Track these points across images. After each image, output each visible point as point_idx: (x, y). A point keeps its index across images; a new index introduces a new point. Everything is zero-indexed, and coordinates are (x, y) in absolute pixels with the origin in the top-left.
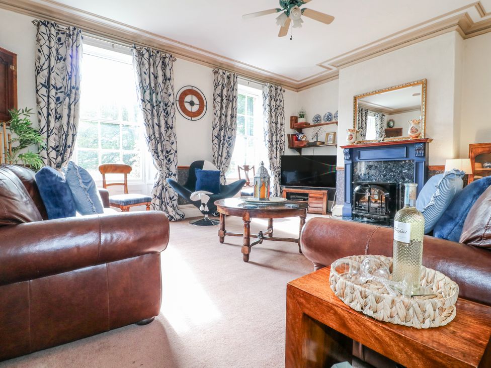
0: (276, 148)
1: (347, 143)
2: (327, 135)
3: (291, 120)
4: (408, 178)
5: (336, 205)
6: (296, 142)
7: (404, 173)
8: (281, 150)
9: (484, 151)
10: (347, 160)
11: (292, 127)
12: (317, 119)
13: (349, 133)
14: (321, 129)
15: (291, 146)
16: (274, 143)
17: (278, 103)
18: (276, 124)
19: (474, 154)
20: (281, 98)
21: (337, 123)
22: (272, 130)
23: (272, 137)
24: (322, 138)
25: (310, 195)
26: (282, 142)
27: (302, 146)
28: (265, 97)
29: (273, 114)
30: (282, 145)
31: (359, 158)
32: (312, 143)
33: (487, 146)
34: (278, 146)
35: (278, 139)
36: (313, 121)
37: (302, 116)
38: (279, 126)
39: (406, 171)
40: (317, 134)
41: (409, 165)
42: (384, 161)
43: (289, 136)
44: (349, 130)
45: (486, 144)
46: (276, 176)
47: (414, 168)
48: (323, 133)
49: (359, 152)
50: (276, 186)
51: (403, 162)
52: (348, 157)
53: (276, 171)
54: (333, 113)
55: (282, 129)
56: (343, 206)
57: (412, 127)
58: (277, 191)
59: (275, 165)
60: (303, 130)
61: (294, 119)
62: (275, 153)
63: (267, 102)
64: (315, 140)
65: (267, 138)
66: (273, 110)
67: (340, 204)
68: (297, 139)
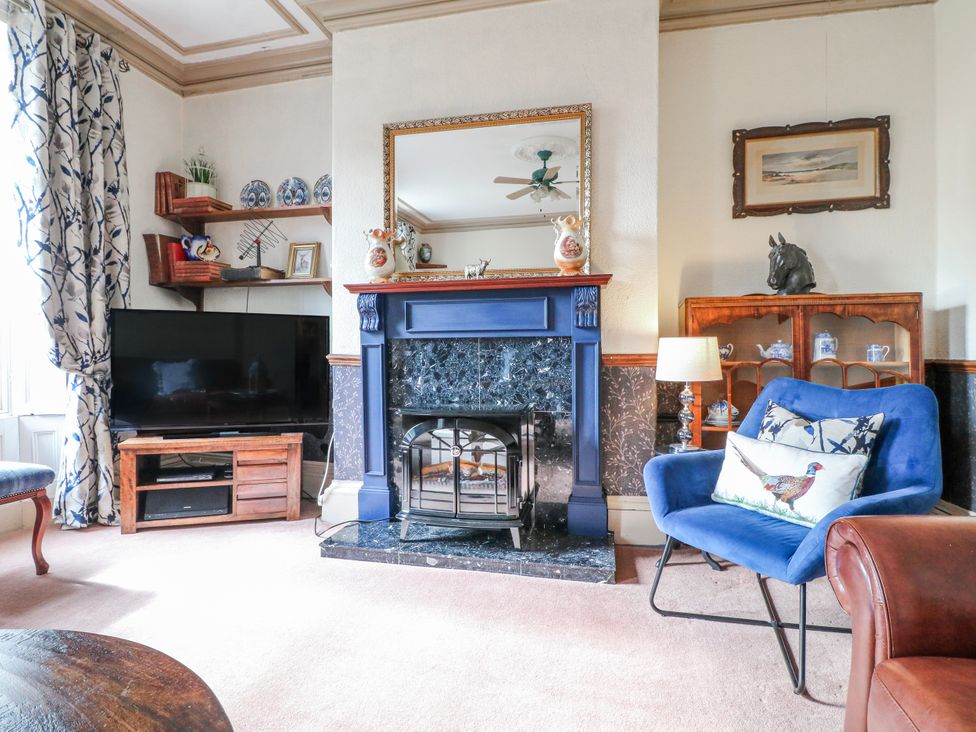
0: (89, 277)
1: (369, 275)
2: (293, 251)
3: (159, 186)
4: (552, 389)
5: (334, 483)
6: (182, 264)
7: (542, 375)
8: (111, 285)
9: (719, 317)
10: (368, 331)
11: (163, 211)
12: (257, 195)
13: (375, 243)
14: (271, 227)
15: (162, 278)
16: (75, 257)
17: (94, 101)
18: (86, 182)
19: (699, 324)
20: (110, 87)
21: (327, 212)
22: (64, 203)
23: (63, 232)
24: (274, 257)
25: (240, 457)
26: (116, 257)
27: (207, 278)
28: (20, 53)
29: (65, 139)
30: (117, 268)
31: (409, 326)
32: (243, 271)
33: (725, 305)
34: (97, 271)
35: (95, 243)
36: (243, 199)
37: (204, 176)
38: (98, 191)
39: (547, 369)
40: (258, 242)
41: (556, 351)
42: (484, 339)
43: (149, 239)
44: (376, 233)
45: (724, 300)
46: (90, 390)
47: (569, 360)
48: (278, 242)
49: (409, 307)
50: (92, 431)
51: (539, 343)
52: (374, 323)
53: (89, 370)
54: (311, 182)
55: (116, 209)
56: (359, 485)
57: (567, 239)
58: (96, 451)
59: (83, 348)
60: (207, 225)
61: (168, 186)
62: (84, 297)
63: (33, 77)
64: (250, 262)
65: (36, 232)
66: (65, 121)
67: (347, 478)
68: (185, 256)
